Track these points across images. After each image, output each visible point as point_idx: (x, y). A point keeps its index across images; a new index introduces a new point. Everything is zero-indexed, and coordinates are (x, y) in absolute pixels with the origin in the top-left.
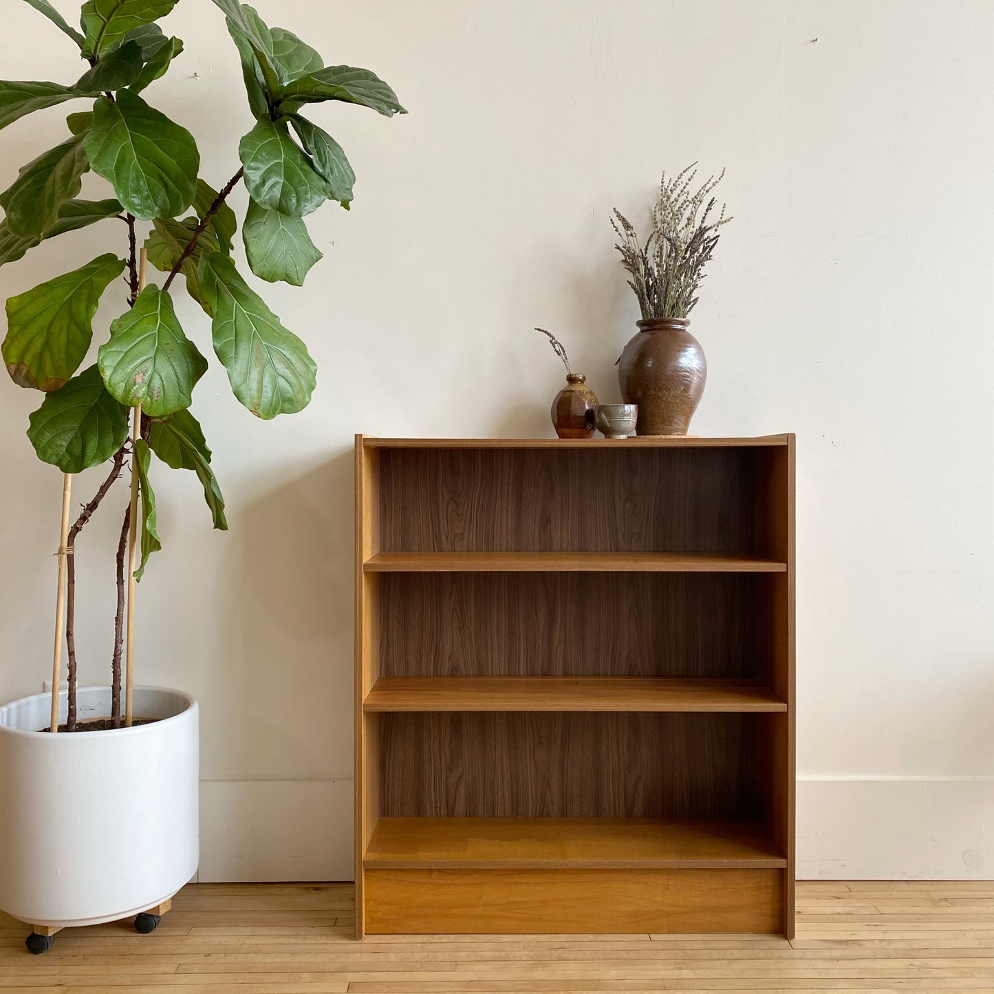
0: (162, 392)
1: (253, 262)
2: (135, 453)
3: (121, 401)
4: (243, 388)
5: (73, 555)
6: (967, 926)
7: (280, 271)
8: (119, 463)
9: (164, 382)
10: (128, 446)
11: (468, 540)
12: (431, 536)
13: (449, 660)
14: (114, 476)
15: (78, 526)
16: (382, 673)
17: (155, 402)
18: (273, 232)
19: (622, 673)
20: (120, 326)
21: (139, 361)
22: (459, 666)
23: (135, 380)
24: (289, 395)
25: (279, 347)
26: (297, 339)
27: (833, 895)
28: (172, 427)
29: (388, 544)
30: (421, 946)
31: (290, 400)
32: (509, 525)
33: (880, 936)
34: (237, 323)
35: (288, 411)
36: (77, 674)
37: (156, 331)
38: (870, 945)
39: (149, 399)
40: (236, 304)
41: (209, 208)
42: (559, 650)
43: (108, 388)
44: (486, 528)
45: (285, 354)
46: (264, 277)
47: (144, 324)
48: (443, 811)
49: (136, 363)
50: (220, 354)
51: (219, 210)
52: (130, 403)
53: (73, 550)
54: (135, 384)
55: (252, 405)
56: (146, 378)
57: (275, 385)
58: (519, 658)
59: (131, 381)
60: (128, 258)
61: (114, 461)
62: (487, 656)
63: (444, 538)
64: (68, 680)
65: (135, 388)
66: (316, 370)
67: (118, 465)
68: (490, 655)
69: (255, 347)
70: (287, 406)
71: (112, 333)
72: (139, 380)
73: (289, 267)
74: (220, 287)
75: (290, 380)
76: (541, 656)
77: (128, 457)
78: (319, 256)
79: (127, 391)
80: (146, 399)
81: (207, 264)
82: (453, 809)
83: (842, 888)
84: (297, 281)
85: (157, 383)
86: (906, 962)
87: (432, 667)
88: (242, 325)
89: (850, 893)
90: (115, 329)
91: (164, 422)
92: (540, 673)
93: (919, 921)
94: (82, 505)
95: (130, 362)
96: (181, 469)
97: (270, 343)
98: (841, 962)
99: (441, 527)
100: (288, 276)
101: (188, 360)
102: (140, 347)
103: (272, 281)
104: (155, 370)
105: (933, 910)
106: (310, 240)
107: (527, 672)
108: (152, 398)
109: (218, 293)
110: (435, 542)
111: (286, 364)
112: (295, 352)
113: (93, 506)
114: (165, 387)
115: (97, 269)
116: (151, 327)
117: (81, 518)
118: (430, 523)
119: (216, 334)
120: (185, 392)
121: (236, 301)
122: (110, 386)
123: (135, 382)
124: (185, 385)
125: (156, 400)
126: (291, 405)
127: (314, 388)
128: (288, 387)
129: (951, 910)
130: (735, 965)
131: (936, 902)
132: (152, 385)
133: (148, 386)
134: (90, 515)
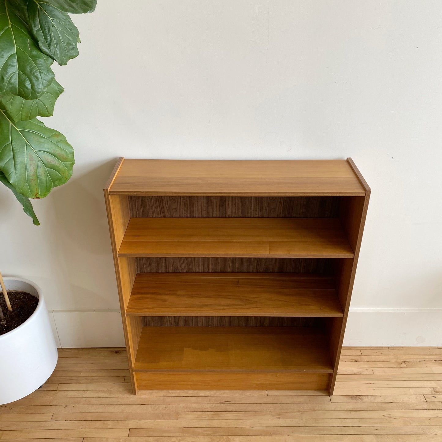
6: (412, 384)
11: (180, 211)
12: (159, 209)
13: (173, 265)
16: (138, 271)
19: (262, 271)
22: (178, 268)
29: (135, 214)
30: (163, 399)
32: (203, 204)
33: (372, 392)
38: (366, 399)
42: (229, 261)
44: (189, 206)
48: (173, 324)
58: (209, 265)
62: (192, 264)
63: (166, 210)
68: (194, 263)
76: (220, 264)
78: (61, 91)
82: (178, 323)
86: (381, 413)
87: (164, 268)
89: (362, 357)
92: (220, 271)
98: (353, 413)
99: (164, 205)
107: (213, 270)
110: (161, 212)
118: (158, 203)
121: (10, 122)
129: (406, 370)
130: (304, 416)
131: (400, 364)
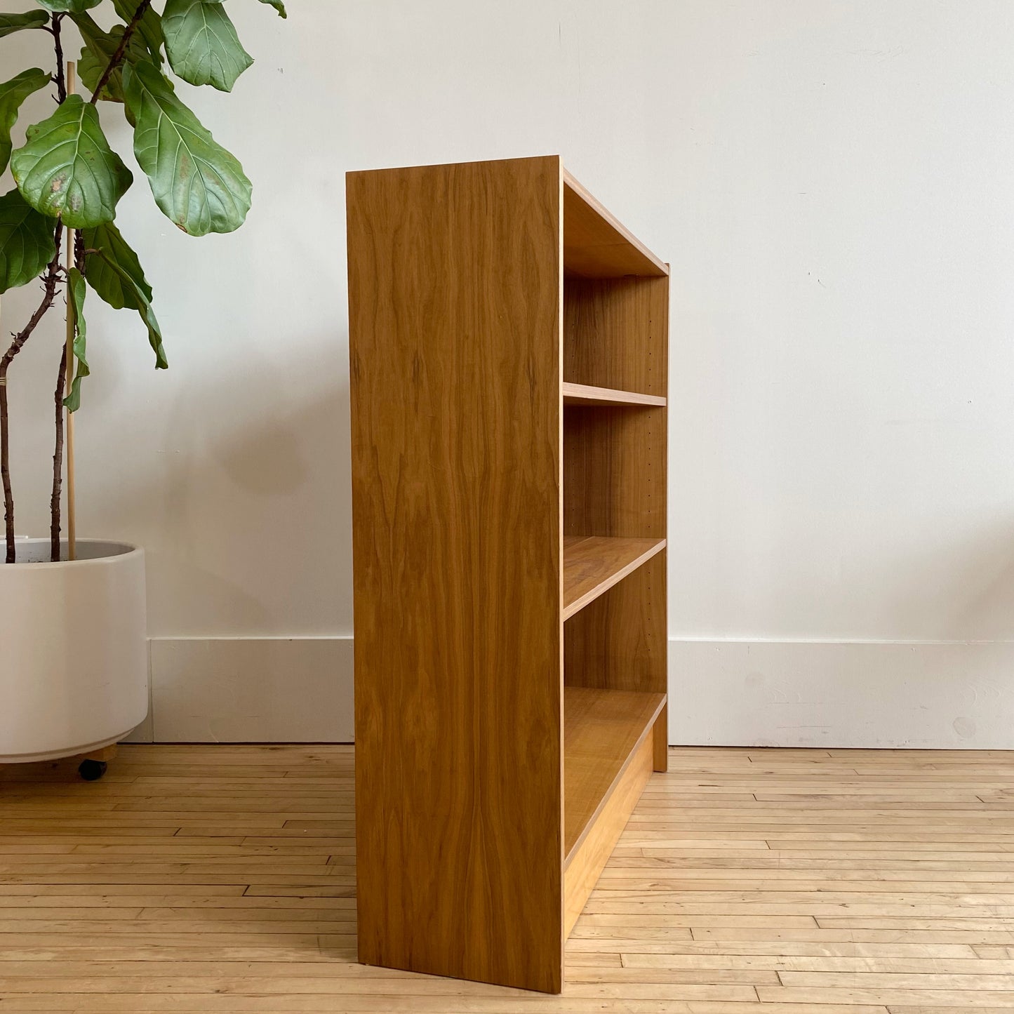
0: (82, 202)
1: (173, 60)
2: (69, 282)
3: (37, 209)
4: (167, 200)
5: (5, 387)
6: (949, 785)
7: (205, 73)
8: (51, 292)
9: (85, 192)
10: (61, 273)
14: (46, 306)
15: (9, 356)
17: (74, 212)
18: (195, 29)
20: (37, 132)
21: (57, 168)
23: (52, 187)
24: (220, 213)
25: (209, 161)
26: (231, 156)
27: (812, 760)
28: (108, 259)
31: (221, 218)
33: (852, 792)
34: (161, 131)
35: (220, 231)
36: (15, 514)
37: (77, 140)
38: (840, 798)
39: (68, 209)
40: (163, 114)
41: (134, 12)
43: (22, 193)
45: (215, 168)
46: (187, 77)
47: (63, 131)
49: (54, 170)
50: (141, 161)
51: (146, 14)
52: (48, 211)
53: (5, 382)
54: (52, 191)
55: (177, 218)
56: (66, 186)
57: (204, 202)
59: (49, 188)
60: (55, 73)
61: (46, 290)
64: (5, 519)
65: (52, 196)
66: (252, 189)
67: (50, 294)
69: (181, 157)
70: (218, 224)
71: (28, 138)
72: (56, 187)
73: (215, 70)
74: (146, 95)
75: (220, 196)
77: (61, 287)
78: (249, 62)
79: (44, 198)
80: (65, 208)
81: (133, 73)
83: (824, 754)
84: (224, 86)
85: (77, 193)
86: (875, 812)
88: (167, 134)
89: (831, 759)
90: (31, 134)
91: (100, 252)
93: (898, 780)
94: (12, 334)
95: (46, 169)
96: (124, 308)
97: (199, 156)
98: (805, 812)
100: (213, 79)
101: (111, 171)
102: (58, 153)
103: (196, 84)
104: (75, 180)
105: (916, 772)
106: (239, 44)
108: (71, 208)
109: (143, 100)
111: (216, 178)
112: (226, 168)
113: (24, 336)
114: (86, 198)
115: (21, 82)
116: (71, 134)
117: (12, 348)
119: (138, 141)
120: (108, 204)
121: (162, 111)
122: (24, 192)
123: (52, 190)
124: (107, 197)
125: (76, 211)
126: (223, 223)
127: (249, 209)
128: (219, 205)
129: (936, 772)
130: (692, 812)
131: (919, 766)
132: (71, 195)
133: (67, 195)
134: (21, 345)
